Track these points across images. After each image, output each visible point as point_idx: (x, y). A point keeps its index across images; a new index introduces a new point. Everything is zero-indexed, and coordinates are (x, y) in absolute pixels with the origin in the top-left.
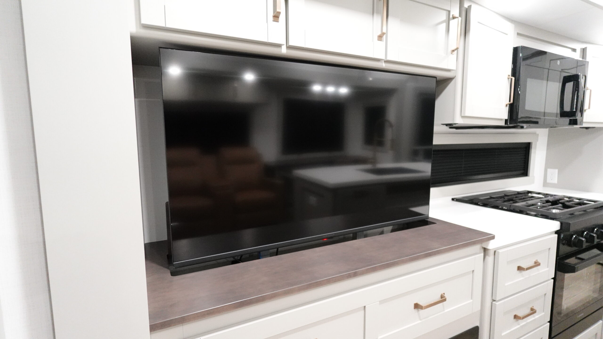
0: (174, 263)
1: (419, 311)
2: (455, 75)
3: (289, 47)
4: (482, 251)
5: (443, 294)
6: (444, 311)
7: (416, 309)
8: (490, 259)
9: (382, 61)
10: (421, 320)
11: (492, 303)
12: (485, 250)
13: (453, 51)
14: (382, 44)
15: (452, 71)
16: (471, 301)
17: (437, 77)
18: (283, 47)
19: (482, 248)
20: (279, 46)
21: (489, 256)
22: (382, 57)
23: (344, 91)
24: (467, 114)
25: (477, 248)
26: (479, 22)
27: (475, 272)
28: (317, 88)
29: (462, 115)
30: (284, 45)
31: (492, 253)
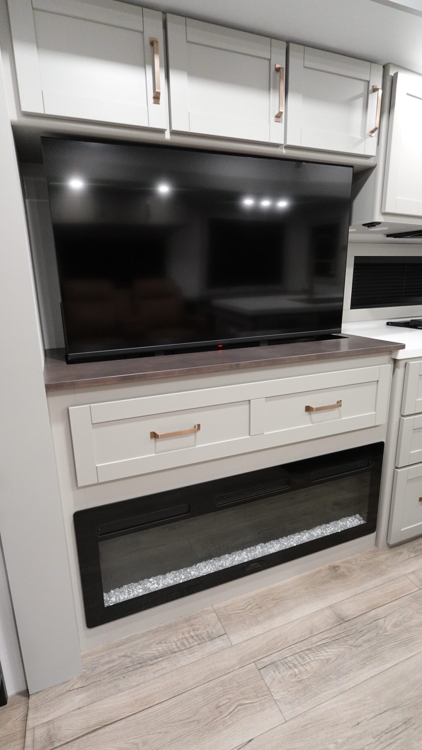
0: (69, 354)
1: (310, 414)
2: (376, 163)
3: (174, 133)
4: (392, 362)
5: (340, 402)
6: (341, 418)
7: (307, 412)
8: (400, 371)
9: (282, 146)
10: (312, 423)
11: (400, 419)
12: (395, 361)
13: (372, 132)
14: (282, 125)
15: (371, 158)
16: (375, 413)
17: (354, 166)
18: (166, 132)
19: (391, 359)
20: (162, 131)
21: (399, 368)
22: (281, 141)
23: (283, 204)
24: (388, 210)
25: (386, 358)
26: (408, 94)
27: (379, 382)
28: (248, 202)
29: (382, 212)
30: (166, 130)
31: (402, 364)
